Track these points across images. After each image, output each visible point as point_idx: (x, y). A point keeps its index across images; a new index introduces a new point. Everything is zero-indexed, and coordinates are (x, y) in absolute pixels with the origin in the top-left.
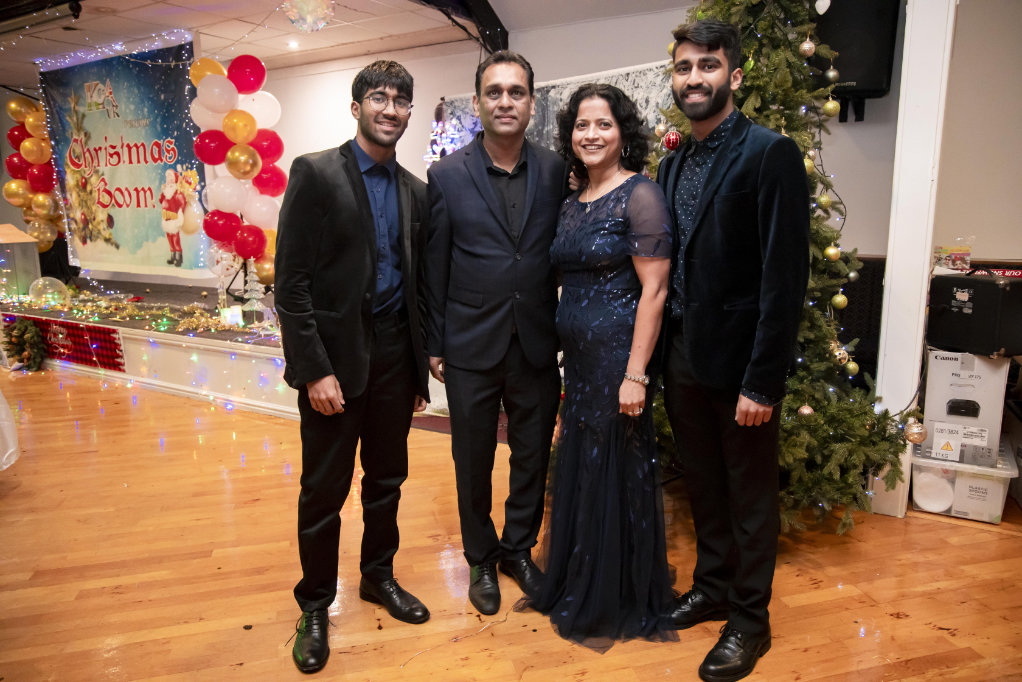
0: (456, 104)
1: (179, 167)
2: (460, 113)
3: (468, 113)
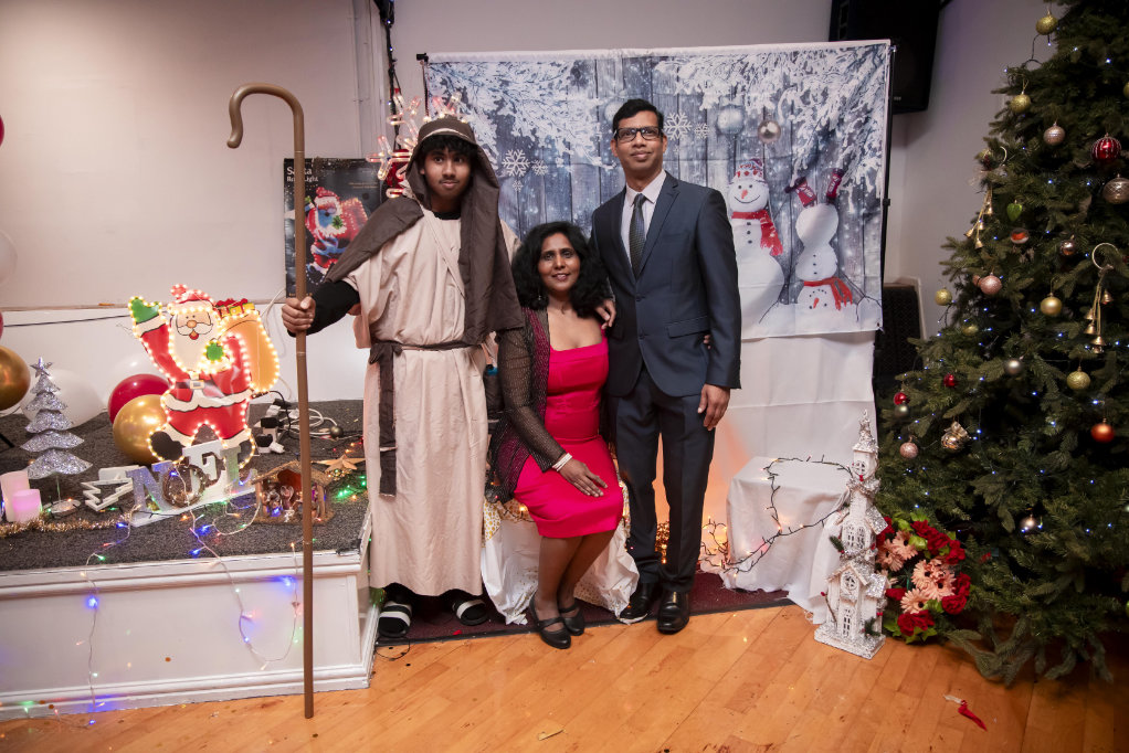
0: (455, 67)
2: (464, 83)
3: (483, 85)
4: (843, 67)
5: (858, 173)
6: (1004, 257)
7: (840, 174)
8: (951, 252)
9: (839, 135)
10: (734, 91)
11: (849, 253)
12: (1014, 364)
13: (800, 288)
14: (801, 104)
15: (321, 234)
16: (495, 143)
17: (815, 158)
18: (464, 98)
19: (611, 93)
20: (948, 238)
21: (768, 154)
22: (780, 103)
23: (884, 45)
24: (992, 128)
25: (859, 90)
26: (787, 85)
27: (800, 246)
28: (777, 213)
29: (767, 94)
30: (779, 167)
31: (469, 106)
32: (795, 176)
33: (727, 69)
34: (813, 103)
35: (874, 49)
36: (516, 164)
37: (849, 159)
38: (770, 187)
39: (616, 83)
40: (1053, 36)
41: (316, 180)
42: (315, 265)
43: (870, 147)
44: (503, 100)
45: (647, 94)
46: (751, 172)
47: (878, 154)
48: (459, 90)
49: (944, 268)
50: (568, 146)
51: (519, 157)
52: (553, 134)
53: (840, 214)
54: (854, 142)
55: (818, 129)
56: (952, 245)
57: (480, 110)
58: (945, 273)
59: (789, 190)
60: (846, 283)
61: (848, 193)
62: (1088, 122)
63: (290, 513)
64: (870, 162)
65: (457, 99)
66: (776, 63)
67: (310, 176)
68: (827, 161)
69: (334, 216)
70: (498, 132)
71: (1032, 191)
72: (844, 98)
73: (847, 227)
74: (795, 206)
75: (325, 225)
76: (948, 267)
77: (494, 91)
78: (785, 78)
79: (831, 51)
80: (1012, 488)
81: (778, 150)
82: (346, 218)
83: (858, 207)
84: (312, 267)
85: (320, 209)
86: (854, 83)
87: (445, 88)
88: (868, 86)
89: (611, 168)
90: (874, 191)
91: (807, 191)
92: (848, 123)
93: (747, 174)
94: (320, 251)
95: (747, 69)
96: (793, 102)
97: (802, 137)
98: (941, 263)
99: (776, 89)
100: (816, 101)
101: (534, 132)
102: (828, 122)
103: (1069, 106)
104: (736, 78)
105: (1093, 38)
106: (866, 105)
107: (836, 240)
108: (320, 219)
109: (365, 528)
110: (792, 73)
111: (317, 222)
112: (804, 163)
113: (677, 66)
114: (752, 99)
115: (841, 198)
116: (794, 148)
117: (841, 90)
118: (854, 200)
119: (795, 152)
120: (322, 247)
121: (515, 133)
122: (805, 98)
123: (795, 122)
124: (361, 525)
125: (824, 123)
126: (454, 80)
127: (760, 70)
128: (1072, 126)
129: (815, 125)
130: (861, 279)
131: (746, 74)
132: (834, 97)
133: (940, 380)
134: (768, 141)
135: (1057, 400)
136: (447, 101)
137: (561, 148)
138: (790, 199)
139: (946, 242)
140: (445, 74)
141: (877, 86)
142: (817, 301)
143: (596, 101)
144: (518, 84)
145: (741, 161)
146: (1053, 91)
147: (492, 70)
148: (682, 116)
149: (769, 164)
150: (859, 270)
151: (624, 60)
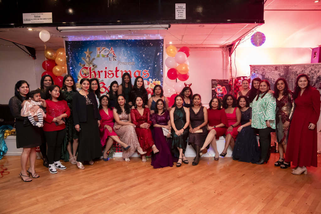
0: (256, 67)
1: (150, 80)
3: (260, 70)
10: (303, 71)
17: (317, 81)
22: (311, 73)
29: (308, 71)
32: (313, 84)
33: (301, 67)
39: (282, 70)
41: (217, 83)
44: (263, 72)
45: (288, 71)
50: (274, 79)
52: (272, 78)
57: (259, 74)
66: (310, 67)
68: (319, 82)
69: (220, 89)
70: (262, 77)
75: (219, 91)
78: (312, 69)
79: (320, 64)
82: (223, 90)
85: (218, 88)
96: (313, 72)
97: (314, 78)
99: (310, 70)
100: (317, 72)
101: (268, 77)
102: (319, 76)
104: (303, 69)
111: (217, 90)
112: (315, 82)
113: (293, 67)
114: (306, 72)
116: (313, 80)
120: (218, 95)
121: (265, 77)
122: (315, 72)
123: (313, 76)
127: (307, 68)
129: (317, 76)
131: (305, 68)
136: (254, 72)
137: (273, 80)
143: (279, 72)
144: (266, 70)
147: (262, 68)
148: (294, 75)
151: (284, 66)
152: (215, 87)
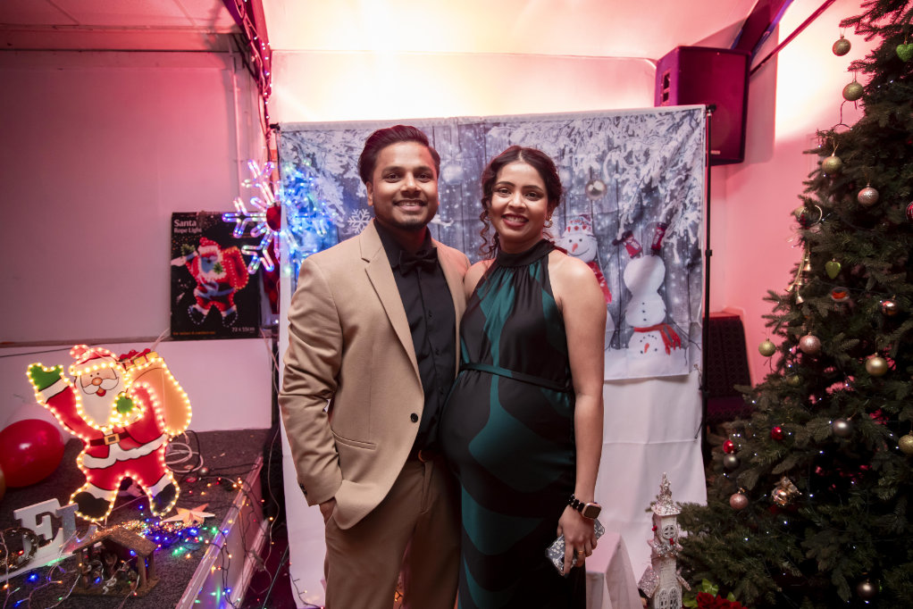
0: (305, 136)
2: (313, 150)
3: (330, 151)
4: (663, 130)
5: (680, 226)
6: (825, 314)
7: (664, 227)
8: (774, 305)
9: (662, 191)
10: (563, 154)
11: (676, 300)
12: (842, 425)
13: (631, 334)
14: (626, 165)
15: (203, 279)
16: (341, 203)
17: (640, 214)
18: (314, 164)
19: (448, 156)
20: (770, 292)
21: (596, 210)
22: (605, 163)
23: (700, 109)
24: (807, 187)
25: (679, 150)
26: (611, 147)
27: (627, 295)
28: (606, 265)
29: (593, 156)
30: (606, 222)
31: (318, 170)
32: (622, 230)
33: (555, 133)
34: (636, 163)
35: (691, 114)
36: (361, 222)
37: (672, 213)
38: (598, 240)
39: (452, 148)
40: (860, 102)
41: (200, 230)
42: (197, 306)
43: (691, 203)
44: (348, 164)
45: (481, 157)
46: (581, 226)
47: (698, 208)
48: (308, 156)
49: (766, 321)
51: (363, 216)
53: (666, 264)
54: (676, 198)
55: (642, 186)
56: (773, 297)
57: (327, 174)
58: (768, 325)
59: (616, 243)
60: (674, 328)
61: (673, 244)
62: (900, 183)
63: (112, 582)
64: (692, 216)
65: (308, 164)
66: (600, 128)
67: (195, 227)
68: (652, 217)
69: (215, 263)
70: (344, 193)
71: (847, 249)
72: (665, 158)
73: (673, 276)
74: (623, 257)
75: (207, 271)
76: (771, 320)
77: (340, 156)
78: (610, 141)
79: (651, 116)
80: (845, 550)
81: (605, 206)
82: (226, 265)
83: (683, 257)
84: (195, 309)
85: (203, 256)
86: (674, 144)
87: (295, 154)
88: (687, 147)
89: (449, 225)
90: (697, 243)
91: (633, 244)
92: (670, 180)
93: (576, 228)
94: (202, 294)
95: (573, 133)
96: (617, 162)
97: (627, 194)
98: (763, 317)
99: (601, 150)
100: (639, 161)
102: (651, 180)
103: (880, 167)
105: (900, 103)
106: (686, 164)
107: (664, 288)
108: (203, 265)
109: (184, 600)
110: (615, 136)
111: (200, 268)
112: (630, 218)
113: (508, 131)
114: (579, 160)
115: (666, 250)
116: (620, 204)
117: (661, 151)
118: (679, 251)
119: (621, 208)
120: (204, 291)
122: (628, 158)
123: (620, 180)
124: (180, 597)
125: (647, 181)
126: (303, 146)
127: (585, 134)
128: (885, 187)
129: (638, 183)
130: (687, 325)
131: (572, 137)
132: (656, 157)
133: (767, 433)
134: (595, 198)
135: (888, 460)
136: (298, 167)
138: (618, 252)
139: (768, 295)
140: (296, 141)
141: (695, 147)
142: (647, 346)
145: (571, 217)
146: (862, 153)
147: (337, 138)
149: (597, 219)
150: (687, 317)
151: (459, 127)
152: (188, 253)
